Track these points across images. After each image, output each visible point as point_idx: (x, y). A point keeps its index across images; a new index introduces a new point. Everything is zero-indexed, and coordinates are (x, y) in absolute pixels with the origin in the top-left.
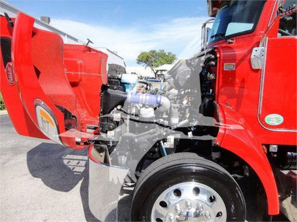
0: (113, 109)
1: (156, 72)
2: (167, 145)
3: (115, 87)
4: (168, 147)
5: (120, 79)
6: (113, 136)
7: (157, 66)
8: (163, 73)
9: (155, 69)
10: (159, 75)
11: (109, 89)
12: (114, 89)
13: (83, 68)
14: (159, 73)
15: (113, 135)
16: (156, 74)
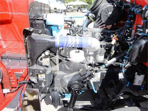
0: (41, 55)
1: (67, 6)
2: (94, 80)
3: (40, 31)
4: (95, 81)
5: (45, 21)
6: (44, 79)
7: (67, 3)
8: (71, 7)
9: (66, 4)
10: (68, 8)
11: (33, 34)
12: (40, 34)
13: (13, 6)
14: (69, 7)
15: (44, 77)
16: (67, 7)
